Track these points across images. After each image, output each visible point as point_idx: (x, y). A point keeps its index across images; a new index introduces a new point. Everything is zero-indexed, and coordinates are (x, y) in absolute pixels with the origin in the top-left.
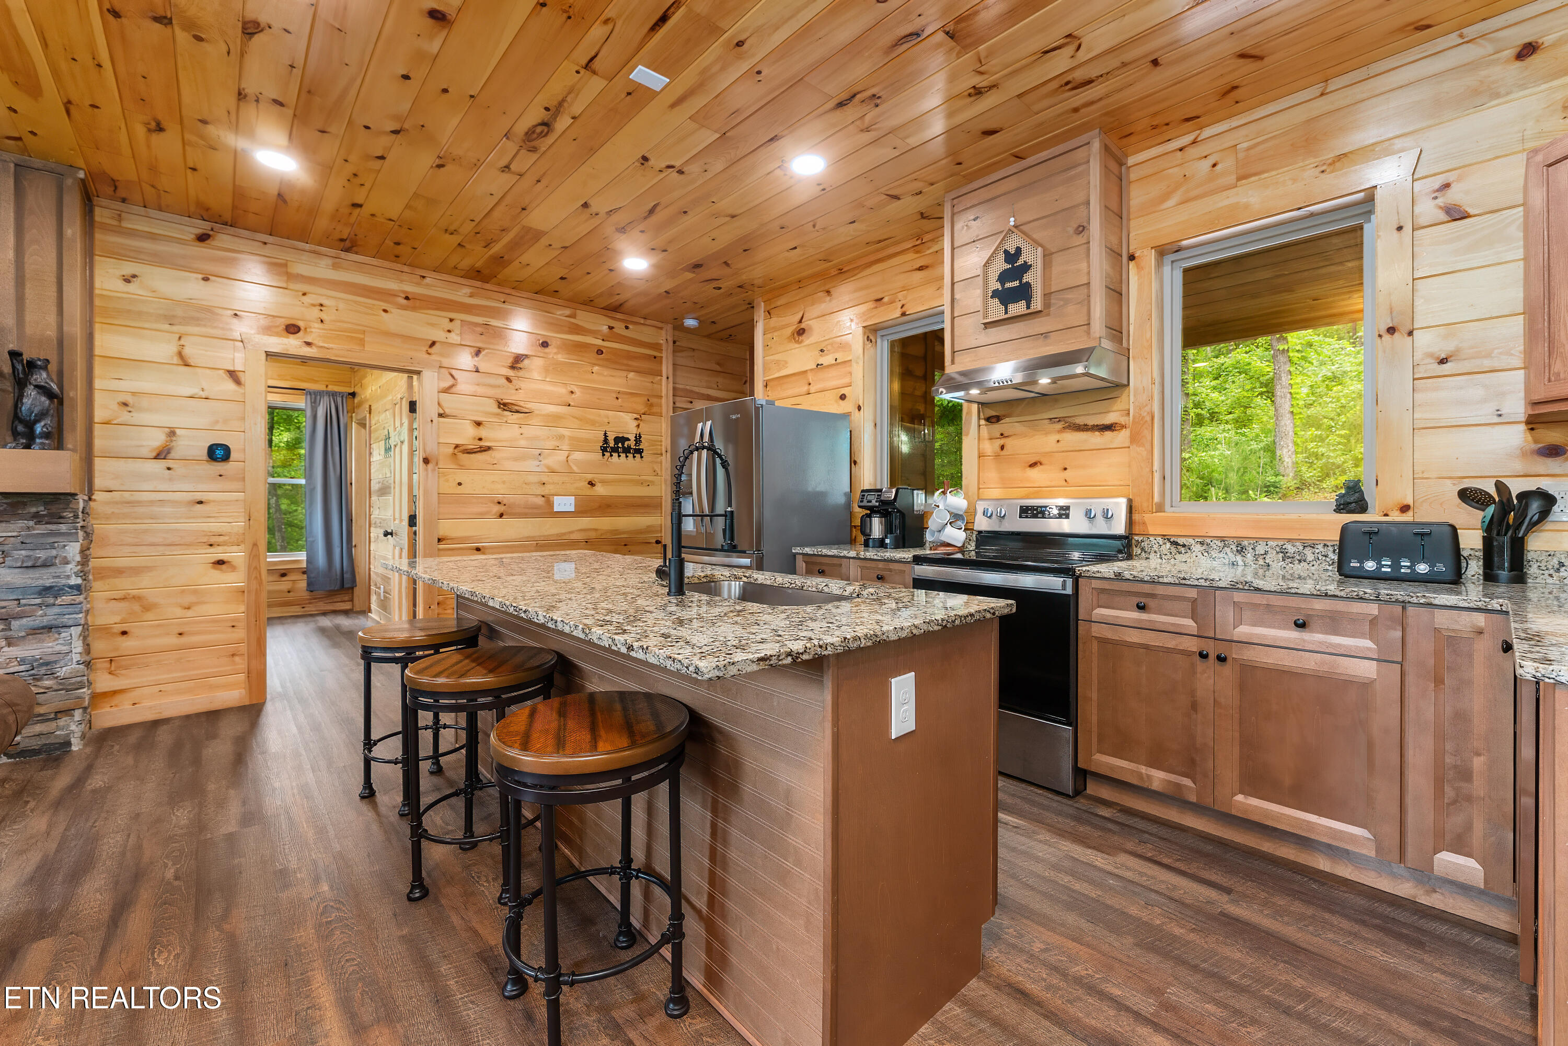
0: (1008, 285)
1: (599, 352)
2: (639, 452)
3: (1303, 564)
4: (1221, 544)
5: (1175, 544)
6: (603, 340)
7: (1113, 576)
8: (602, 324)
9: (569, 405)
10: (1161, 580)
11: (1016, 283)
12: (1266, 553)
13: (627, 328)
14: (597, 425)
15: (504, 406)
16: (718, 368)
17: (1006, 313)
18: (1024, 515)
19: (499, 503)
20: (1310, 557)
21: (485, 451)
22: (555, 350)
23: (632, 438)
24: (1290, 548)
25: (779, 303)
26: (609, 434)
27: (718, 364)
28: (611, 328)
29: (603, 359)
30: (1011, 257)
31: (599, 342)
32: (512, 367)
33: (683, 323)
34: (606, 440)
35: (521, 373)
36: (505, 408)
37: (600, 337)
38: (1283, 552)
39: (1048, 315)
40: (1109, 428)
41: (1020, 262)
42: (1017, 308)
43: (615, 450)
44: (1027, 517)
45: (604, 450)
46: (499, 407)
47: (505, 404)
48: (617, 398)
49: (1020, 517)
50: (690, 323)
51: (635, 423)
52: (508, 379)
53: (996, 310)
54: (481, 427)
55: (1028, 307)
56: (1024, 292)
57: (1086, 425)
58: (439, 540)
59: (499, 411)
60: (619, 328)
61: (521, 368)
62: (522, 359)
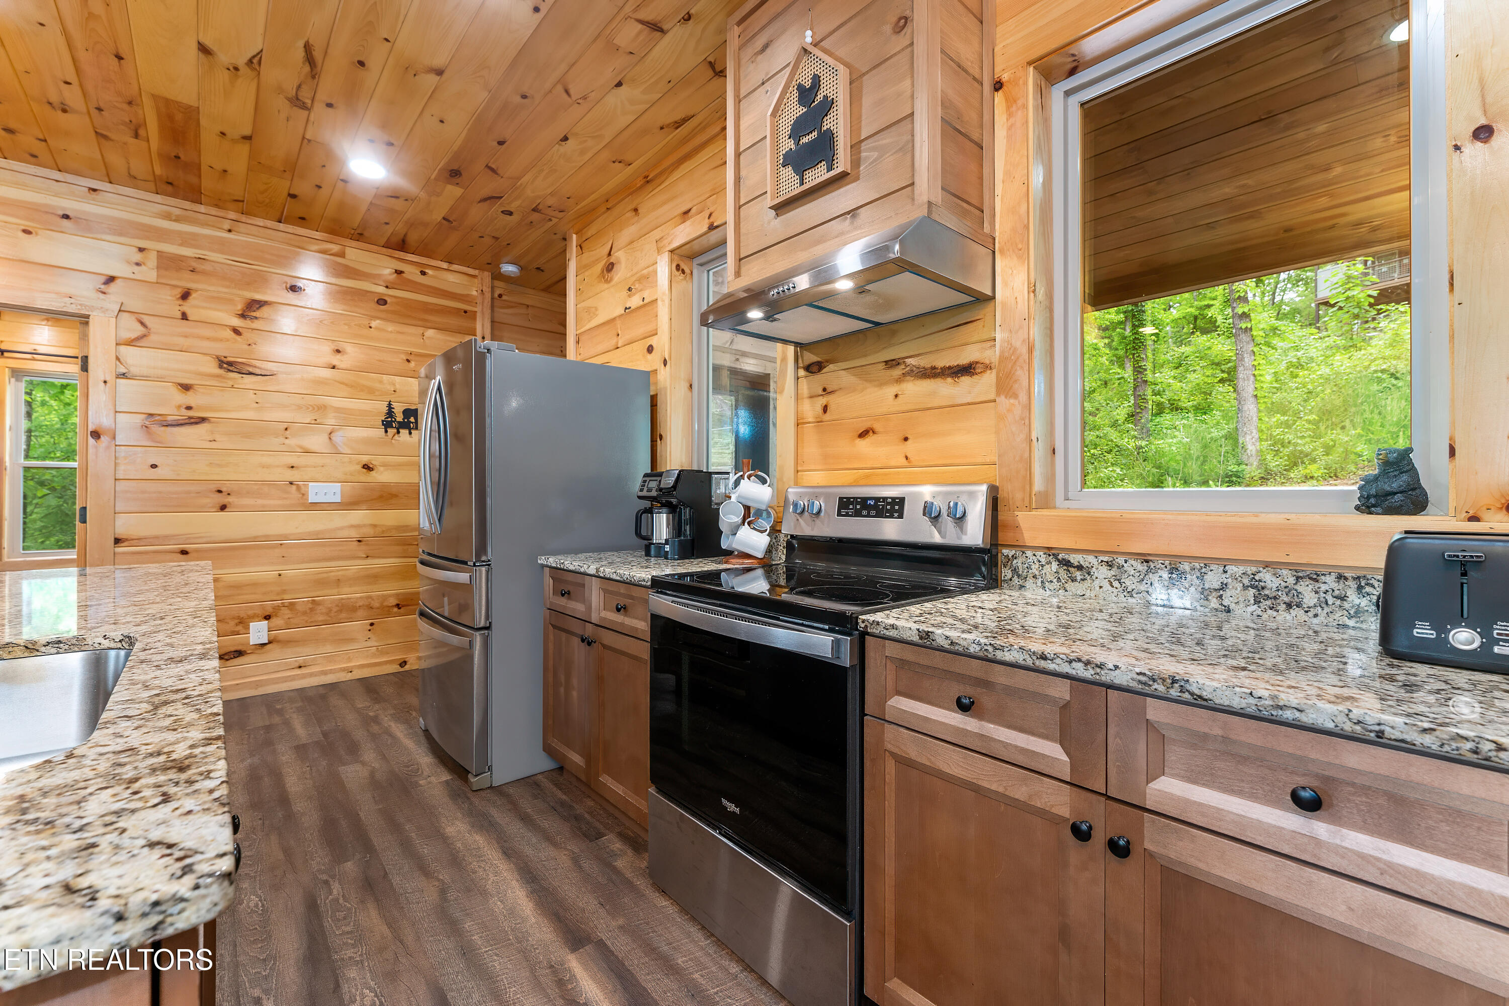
0: (805, 140)
1: (382, 302)
4: (1143, 568)
5: (1066, 563)
6: (387, 287)
7: (916, 639)
8: (385, 267)
9: (334, 367)
10: (999, 655)
12: (1224, 587)
13: (423, 273)
14: (377, 393)
15: (227, 365)
17: (802, 184)
19: (220, 491)
21: (196, 423)
25: (589, 234)
26: (394, 405)
28: (399, 272)
29: (386, 311)
31: (381, 290)
32: (243, 316)
33: (500, 268)
34: (390, 412)
35: (256, 324)
36: (231, 368)
37: (381, 283)
38: (1257, 586)
39: (857, 177)
40: (967, 370)
42: (818, 175)
43: (403, 425)
44: (847, 515)
45: (387, 425)
46: (221, 367)
47: (230, 364)
48: (408, 361)
49: (839, 514)
50: (509, 269)
52: (236, 331)
54: (190, 393)
55: (830, 169)
56: (824, 148)
57: (934, 368)
58: (117, 541)
59: (221, 372)
60: (412, 273)
61: (256, 318)
62: (258, 306)
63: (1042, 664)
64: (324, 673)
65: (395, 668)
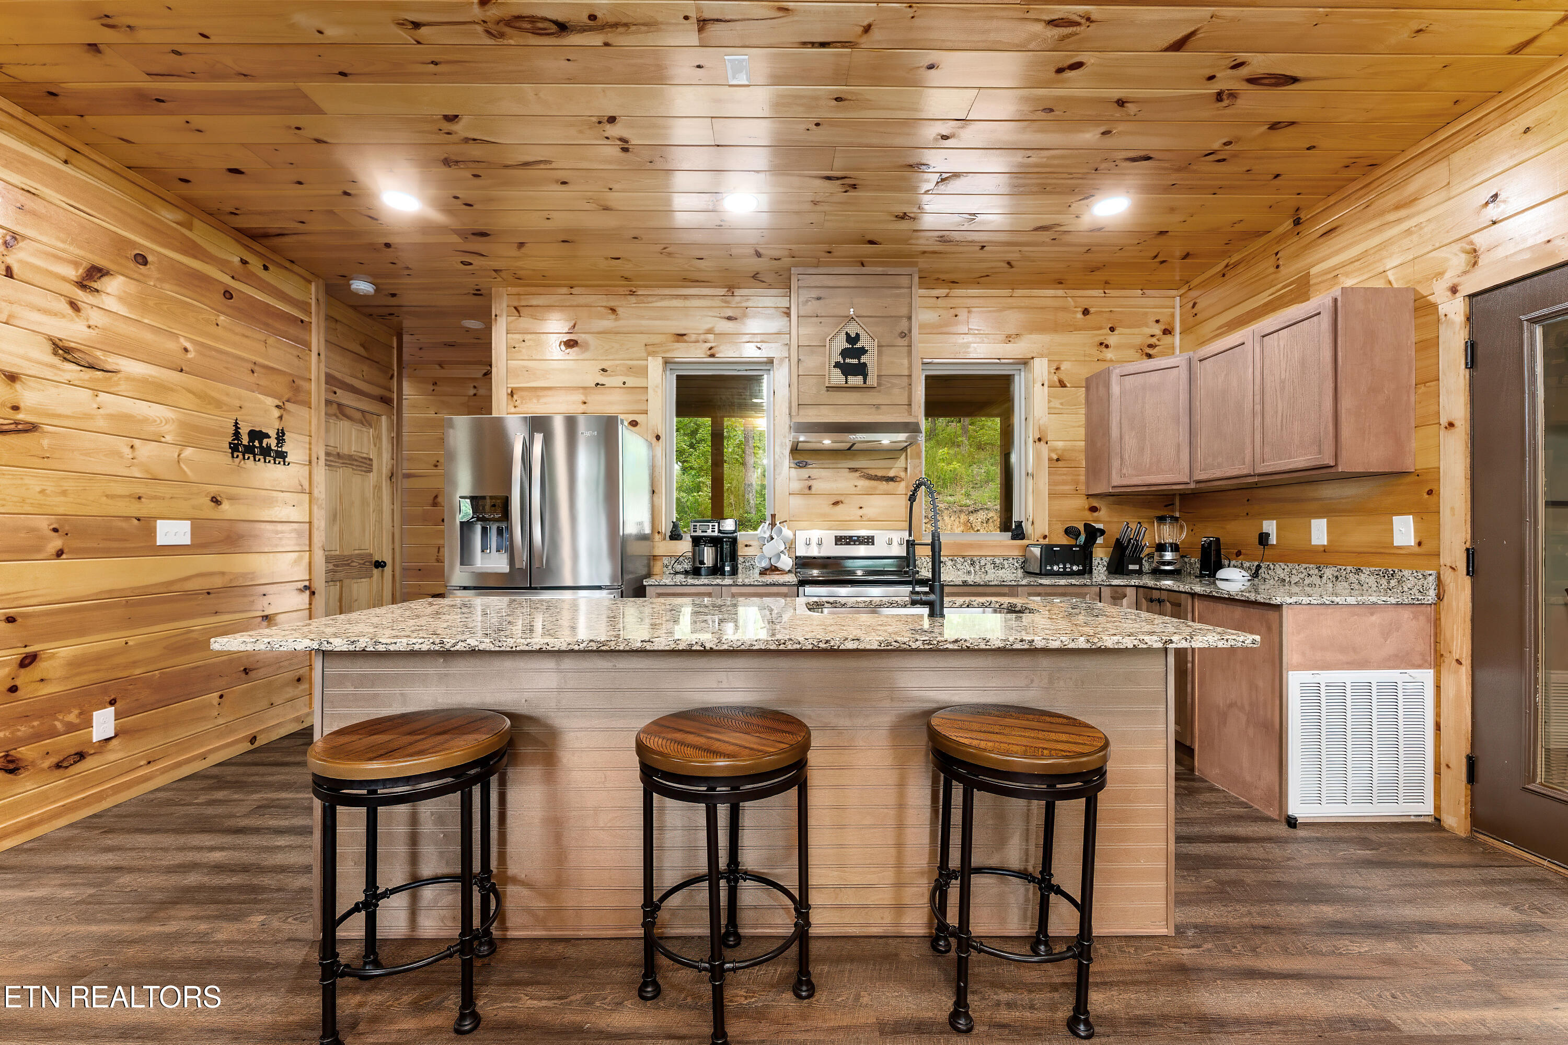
0: (848, 361)
1: (228, 295)
2: (282, 455)
3: (1003, 570)
6: (233, 277)
7: (961, 584)
8: (233, 254)
9: (181, 371)
10: (990, 583)
11: (855, 361)
12: (986, 564)
13: (266, 268)
14: (224, 408)
15: (63, 351)
16: (362, 351)
17: (846, 383)
18: (839, 543)
19: (57, 530)
20: (1006, 566)
21: (26, 431)
22: (156, 274)
23: (273, 434)
24: (998, 562)
25: (534, 302)
26: (241, 424)
27: (362, 345)
28: (244, 262)
29: (228, 306)
30: (852, 340)
31: (227, 280)
32: (82, 285)
33: (350, 285)
34: (237, 434)
35: (95, 299)
36: (68, 356)
37: (228, 272)
38: (994, 563)
39: (879, 391)
40: (892, 479)
41: (858, 345)
42: (855, 380)
43: (249, 450)
44: (841, 544)
45: (234, 448)
46: (55, 353)
47: (66, 350)
48: (253, 372)
49: (836, 544)
50: (362, 286)
51: (276, 413)
52: (74, 306)
53: (837, 377)
54: (16, 386)
55: (865, 382)
56: (861, 370)
57: (876, 476)
59: (55, 359)
60: (255, 264)
61: (97, 291)
62: (99, 275)
63: (1003, 583)
64: (179, 765)
65: (247, 746)
